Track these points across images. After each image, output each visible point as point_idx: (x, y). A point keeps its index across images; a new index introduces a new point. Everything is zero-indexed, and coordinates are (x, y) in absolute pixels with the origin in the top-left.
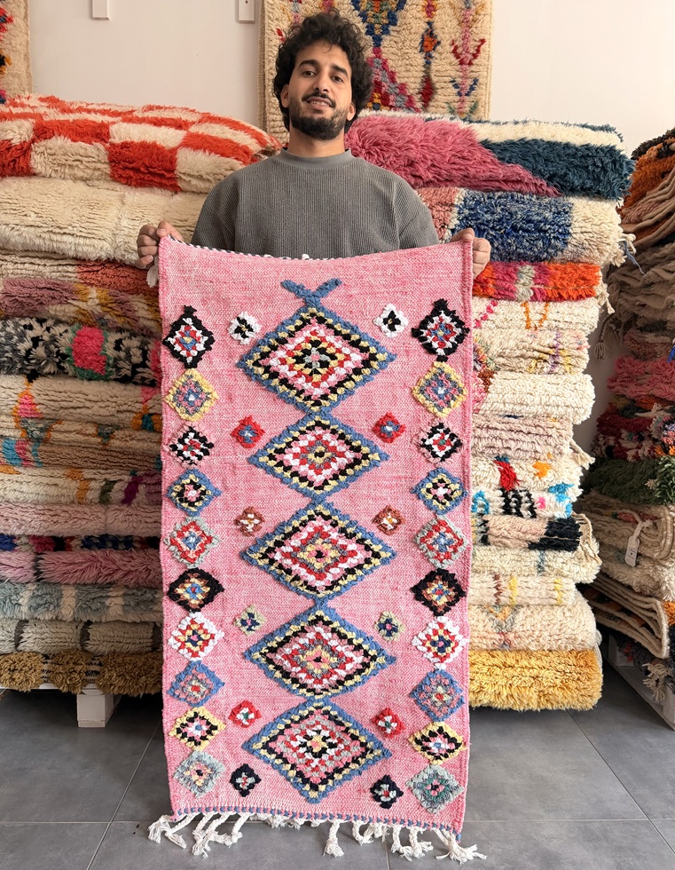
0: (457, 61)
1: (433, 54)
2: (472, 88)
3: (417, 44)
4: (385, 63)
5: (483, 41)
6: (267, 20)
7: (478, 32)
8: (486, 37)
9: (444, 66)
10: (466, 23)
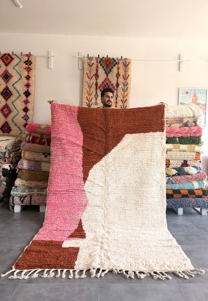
0: (124, 79)
1: (119, 78)
2: (127, 85)
3: (115, 76)
4: (109, 79)
5: (129, 75)
6: (84, 71)
7: (128, 73)
8: (130, 74)
9: (121, 80)
10: (126, 72)
